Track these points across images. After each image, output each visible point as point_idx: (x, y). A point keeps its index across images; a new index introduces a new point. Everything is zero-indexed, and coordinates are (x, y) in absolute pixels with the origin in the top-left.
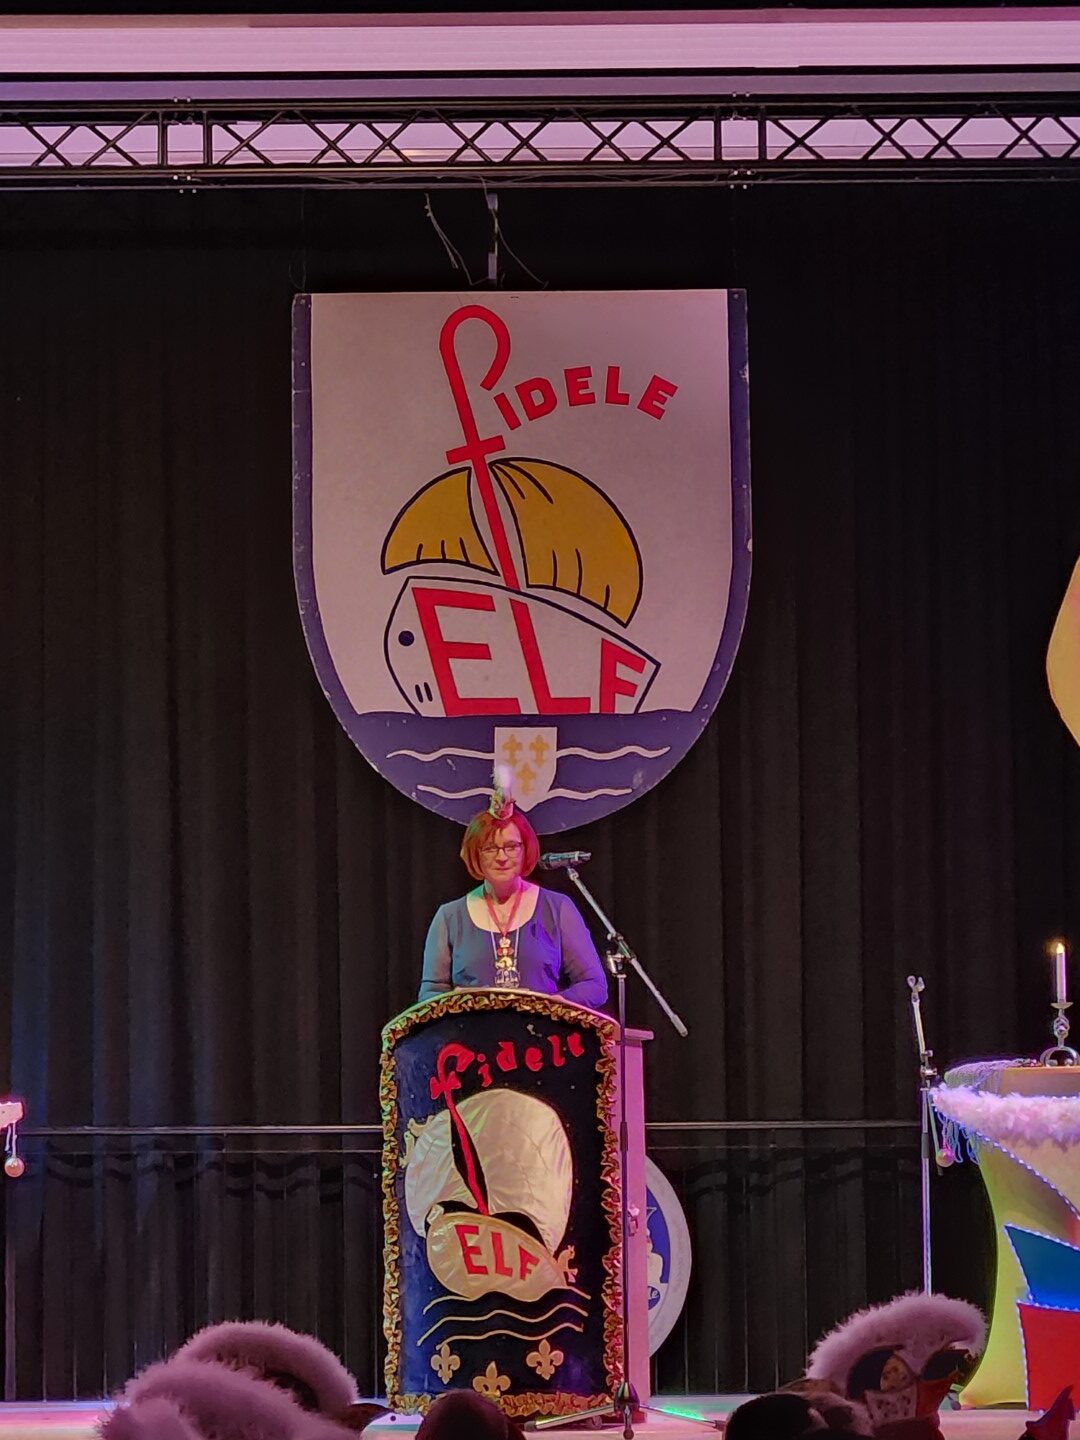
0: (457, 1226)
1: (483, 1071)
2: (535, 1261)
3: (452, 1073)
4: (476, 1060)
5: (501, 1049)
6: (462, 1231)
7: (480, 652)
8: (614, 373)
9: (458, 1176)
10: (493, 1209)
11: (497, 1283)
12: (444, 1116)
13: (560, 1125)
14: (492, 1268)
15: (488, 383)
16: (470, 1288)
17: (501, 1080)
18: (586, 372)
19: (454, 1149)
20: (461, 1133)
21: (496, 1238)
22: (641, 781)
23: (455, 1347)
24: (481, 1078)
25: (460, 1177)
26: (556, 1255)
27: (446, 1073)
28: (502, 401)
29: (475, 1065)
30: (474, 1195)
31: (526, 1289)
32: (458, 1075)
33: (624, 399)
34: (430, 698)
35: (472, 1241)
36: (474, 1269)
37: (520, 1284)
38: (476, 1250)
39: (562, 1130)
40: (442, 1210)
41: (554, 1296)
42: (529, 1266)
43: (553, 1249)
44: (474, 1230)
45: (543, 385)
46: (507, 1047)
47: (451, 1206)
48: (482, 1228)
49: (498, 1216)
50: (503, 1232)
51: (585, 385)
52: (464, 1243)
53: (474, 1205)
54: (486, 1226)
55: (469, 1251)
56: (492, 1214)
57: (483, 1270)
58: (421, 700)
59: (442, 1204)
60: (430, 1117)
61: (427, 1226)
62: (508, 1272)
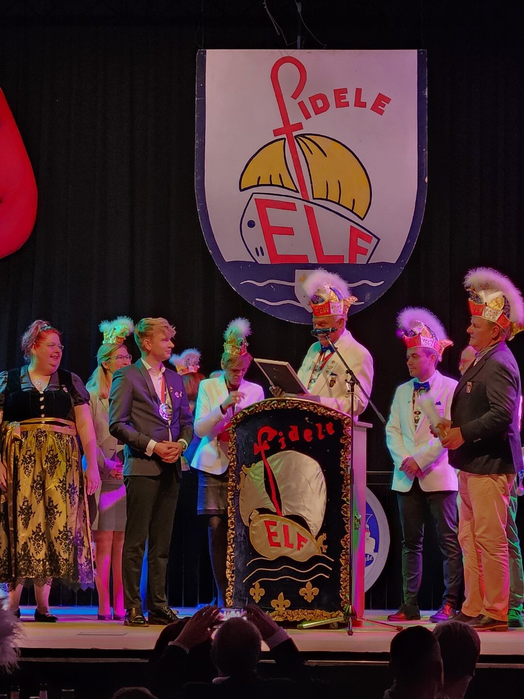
0: (265, 521)
1: (282, 441)
2: (305, 541)
3: (266, 441)
4: (278, 435)
5: (291, 429)
6: (268, 524)
7: (289, 231)
8: (359, 92)
9: (266, 495)
10: (284, 513)
11: (286, 551)
12: (261, 464)
13: (321, 470)
14: (283, 544)
15: (295, 96)
16: (271, 554)
17: (291, 446)
18: (345, 91)
19: (265, 481)
20: (269, 472)
21: (286, 528)
22: (369, 298)
23: (262, 584)
24: (280, 445)
25: (268, 496)
26: (317, 538)
27: (263, 441)
28: (301, 104)
29: (277, 438)
30: (274, 505)
31: (300, 555)
32: (269, 443)
33: (364, 105)
34: (263, 254)
35: (273, 529)
36: (273, 544)
37: (297, 552)
38: (275, 534)
39: (321, 473)
40: (258, 513)
41: (315, 559)
42: (302, 543)
43: (315, 534)
44: (274, 524)
45: (323, 97)
46: (295, 429)
47: (263, 511)
48: (278, 523)
49: (286, 516)
50: (289, 524)
51: (344, 98)
52: (268, 530)
53: (275, 511)
54: (280, 521)
55: (271, 535)
56: (283, 515)
57: (278, 545)
58: (258, 255)
59: (258, 510)
60: (253, 464)
61: (250, 521)
62: (291, 546)
